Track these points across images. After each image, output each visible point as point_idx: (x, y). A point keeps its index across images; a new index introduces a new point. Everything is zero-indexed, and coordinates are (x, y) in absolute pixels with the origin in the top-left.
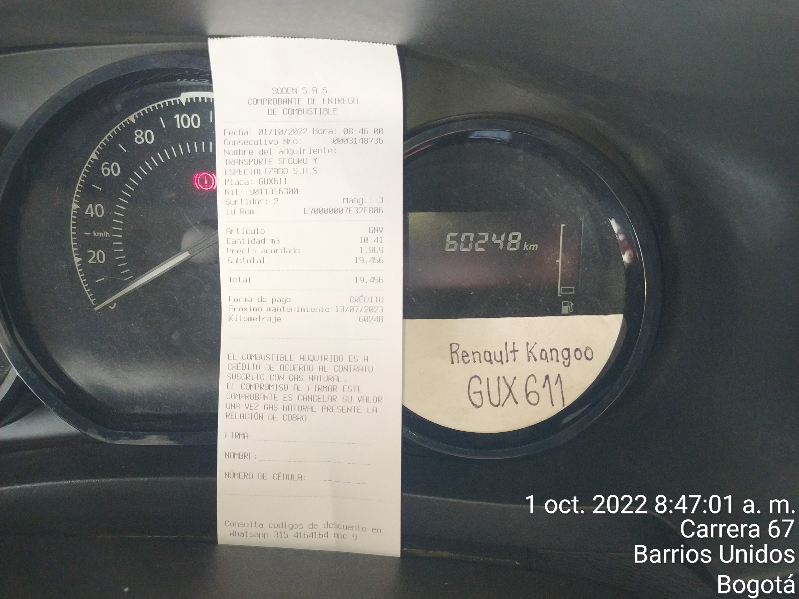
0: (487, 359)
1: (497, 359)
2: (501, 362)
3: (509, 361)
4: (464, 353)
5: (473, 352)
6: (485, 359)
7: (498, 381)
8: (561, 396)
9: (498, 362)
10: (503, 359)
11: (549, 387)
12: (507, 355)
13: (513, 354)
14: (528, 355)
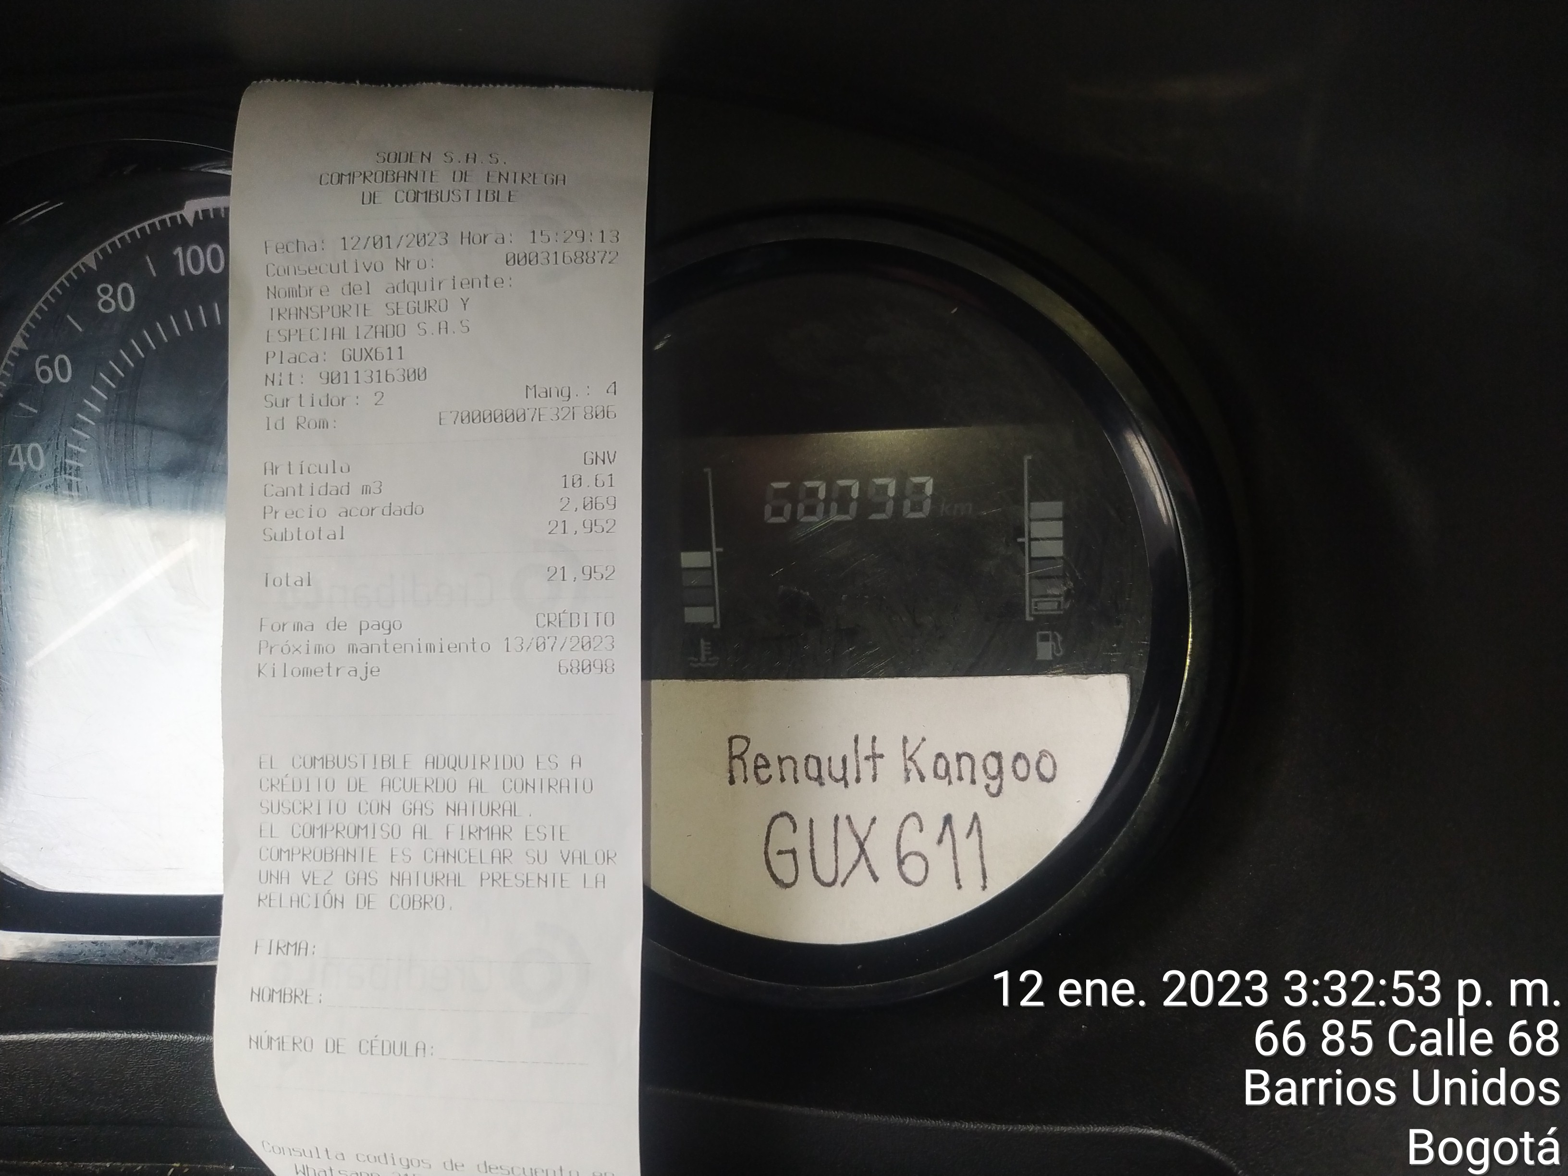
0: (811, 775)
1: (834, 774)
2: (843, 782)
3: (861, 781)
4: (760, 759)
5: (779, 757)
6: (807, 775)
7: (834, 825)
8: (980, 865)
9: (837, 782)
10: (848, 774)
11: (951, 843)
12: (858, 766)
13: (871, 763)
14: (906, 766)
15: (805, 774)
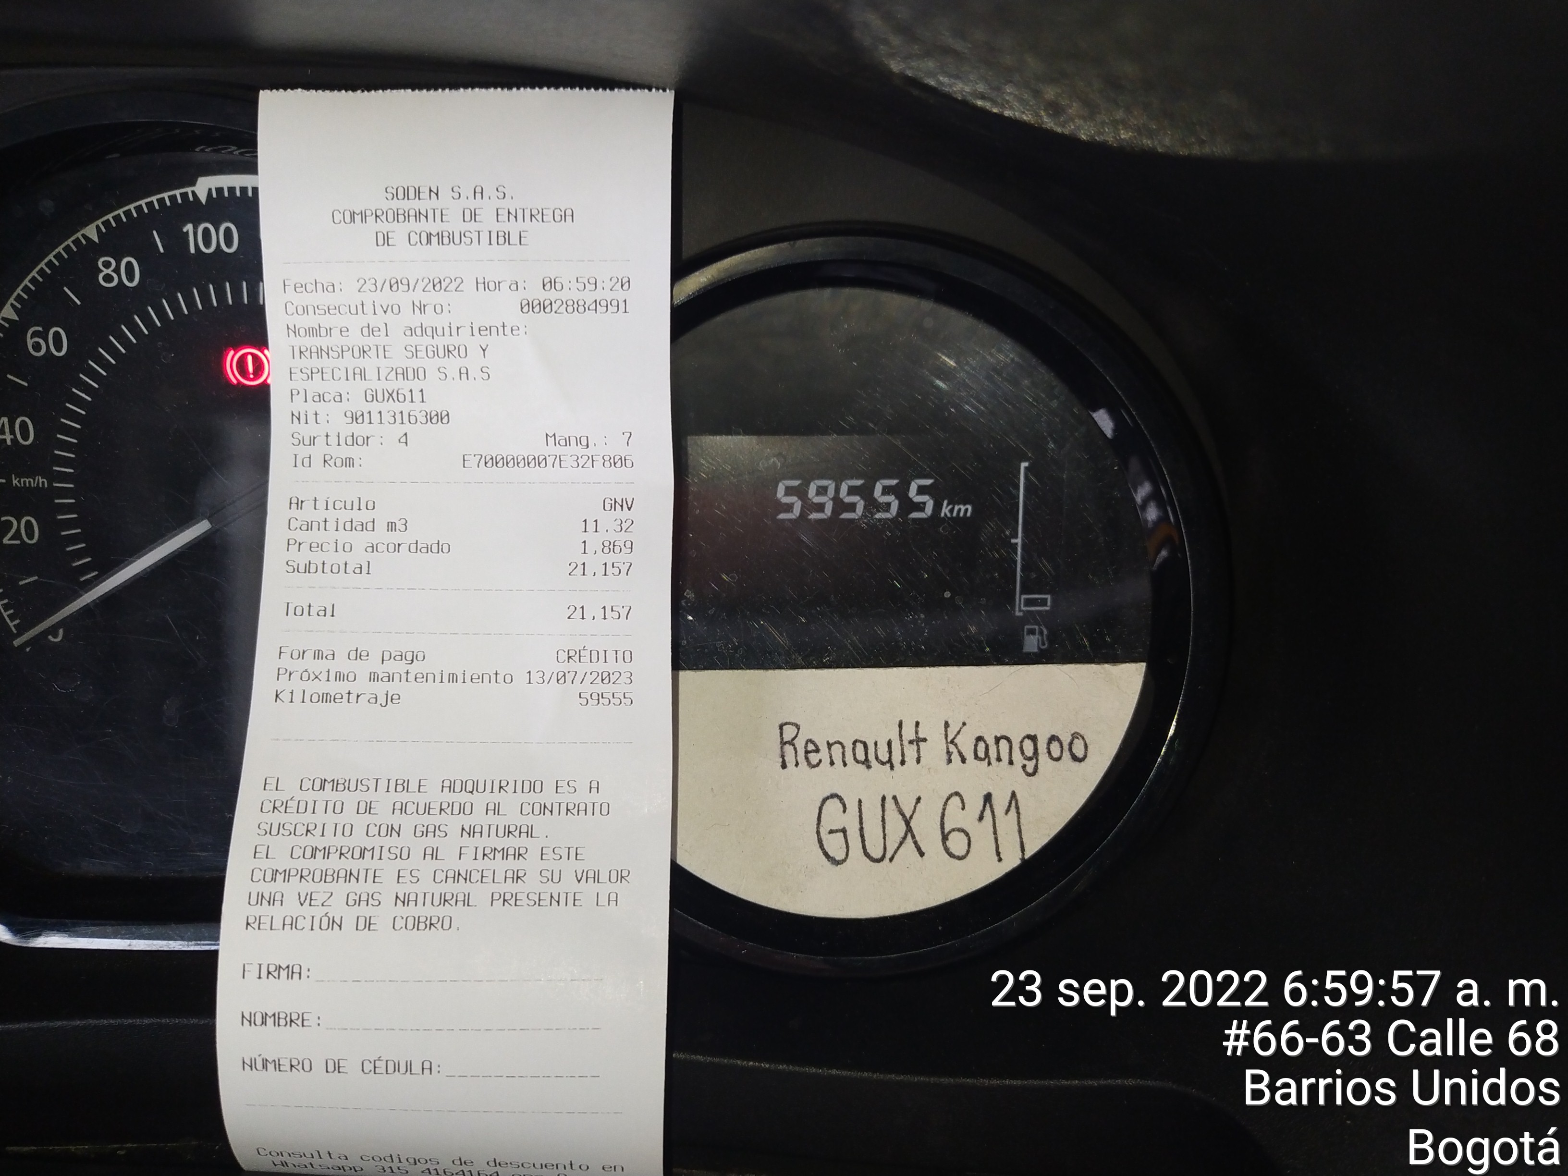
0: (858, 758)
1: (880, 757)
2: (888, 765)
3: (906, 763)
4: (810, 744)
5: (828, 743)
6: (855, 759)
7: (882, 805)
8: (1018, 840)
9: (883, 765)
10: (893, 757)
11: (991, 819)
12: (902, 749)
13: (915, 747)
14: (948, 748)
15: (853, 758)
